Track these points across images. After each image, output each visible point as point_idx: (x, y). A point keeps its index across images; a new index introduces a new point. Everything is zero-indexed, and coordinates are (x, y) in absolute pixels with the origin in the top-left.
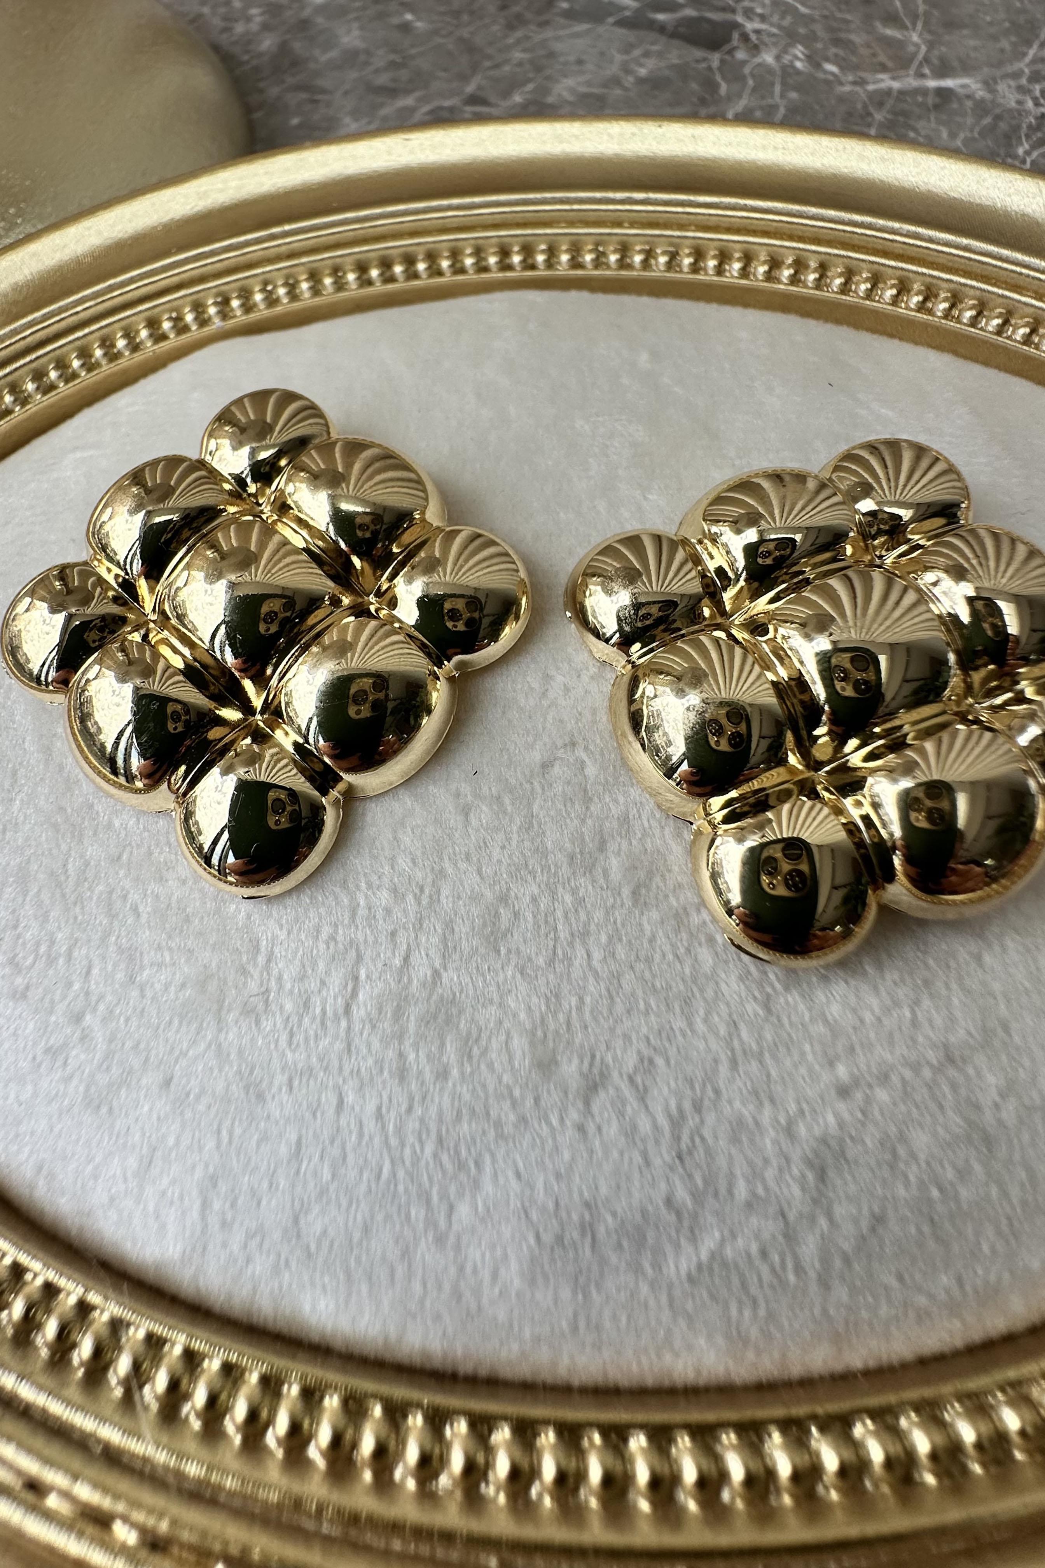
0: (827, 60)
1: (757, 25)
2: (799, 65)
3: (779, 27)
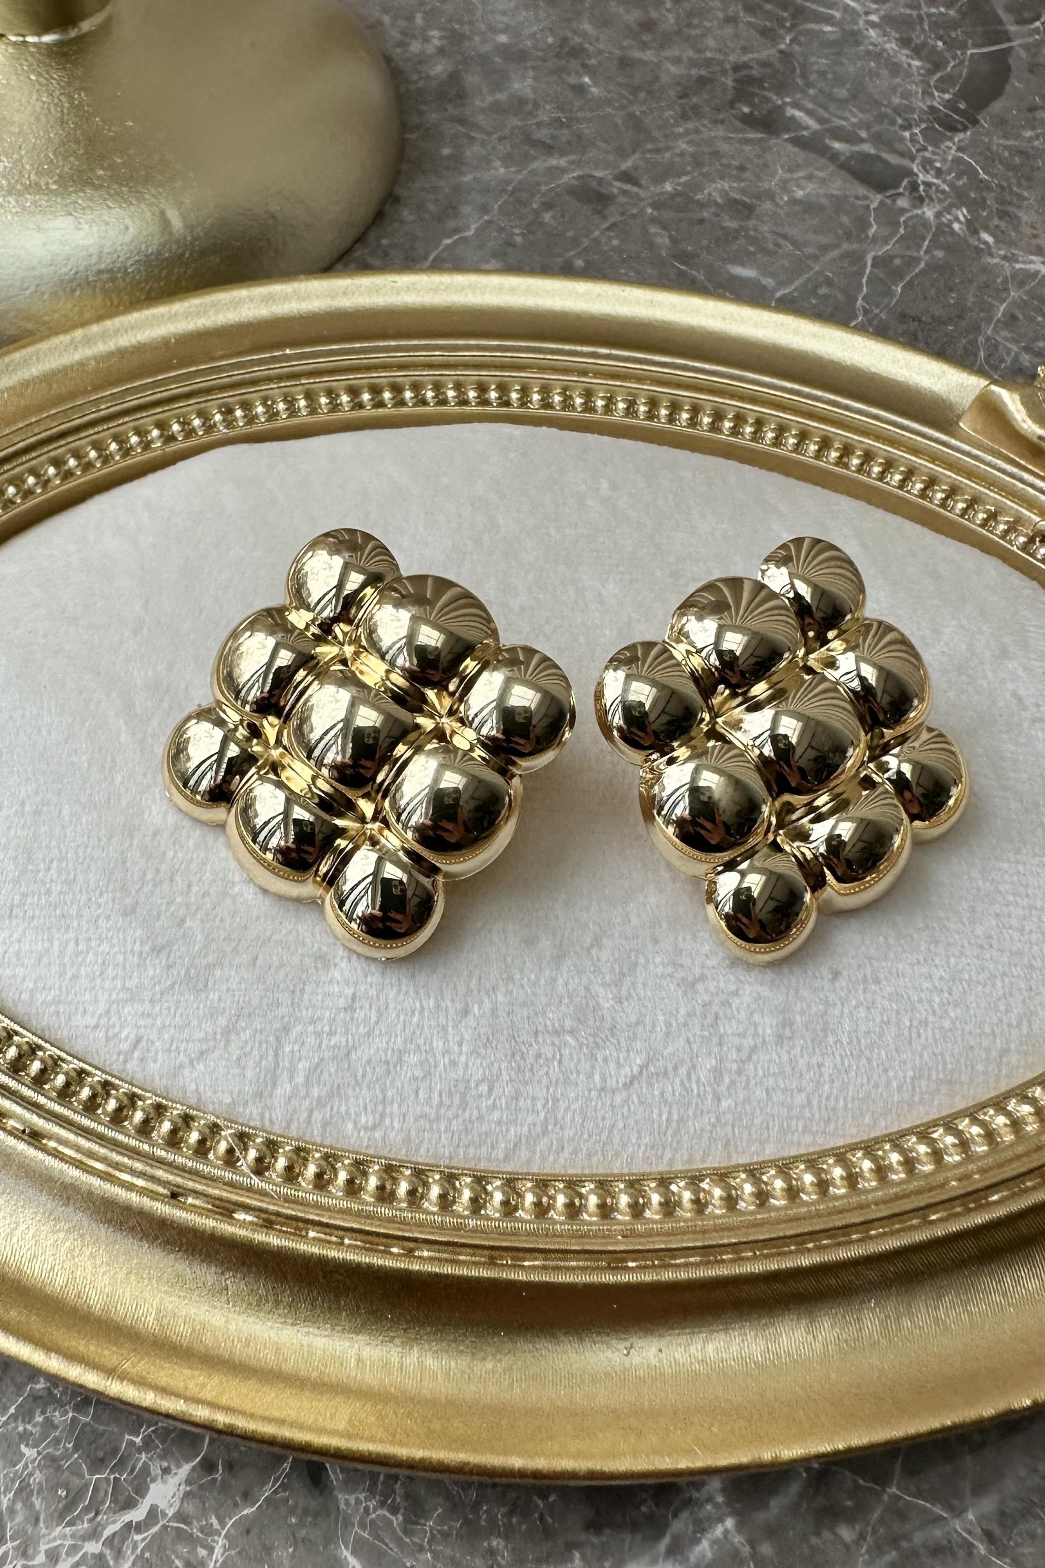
0: (987, 229)
1: (930, 178)
2: (956, 226)
3: (951, 185)
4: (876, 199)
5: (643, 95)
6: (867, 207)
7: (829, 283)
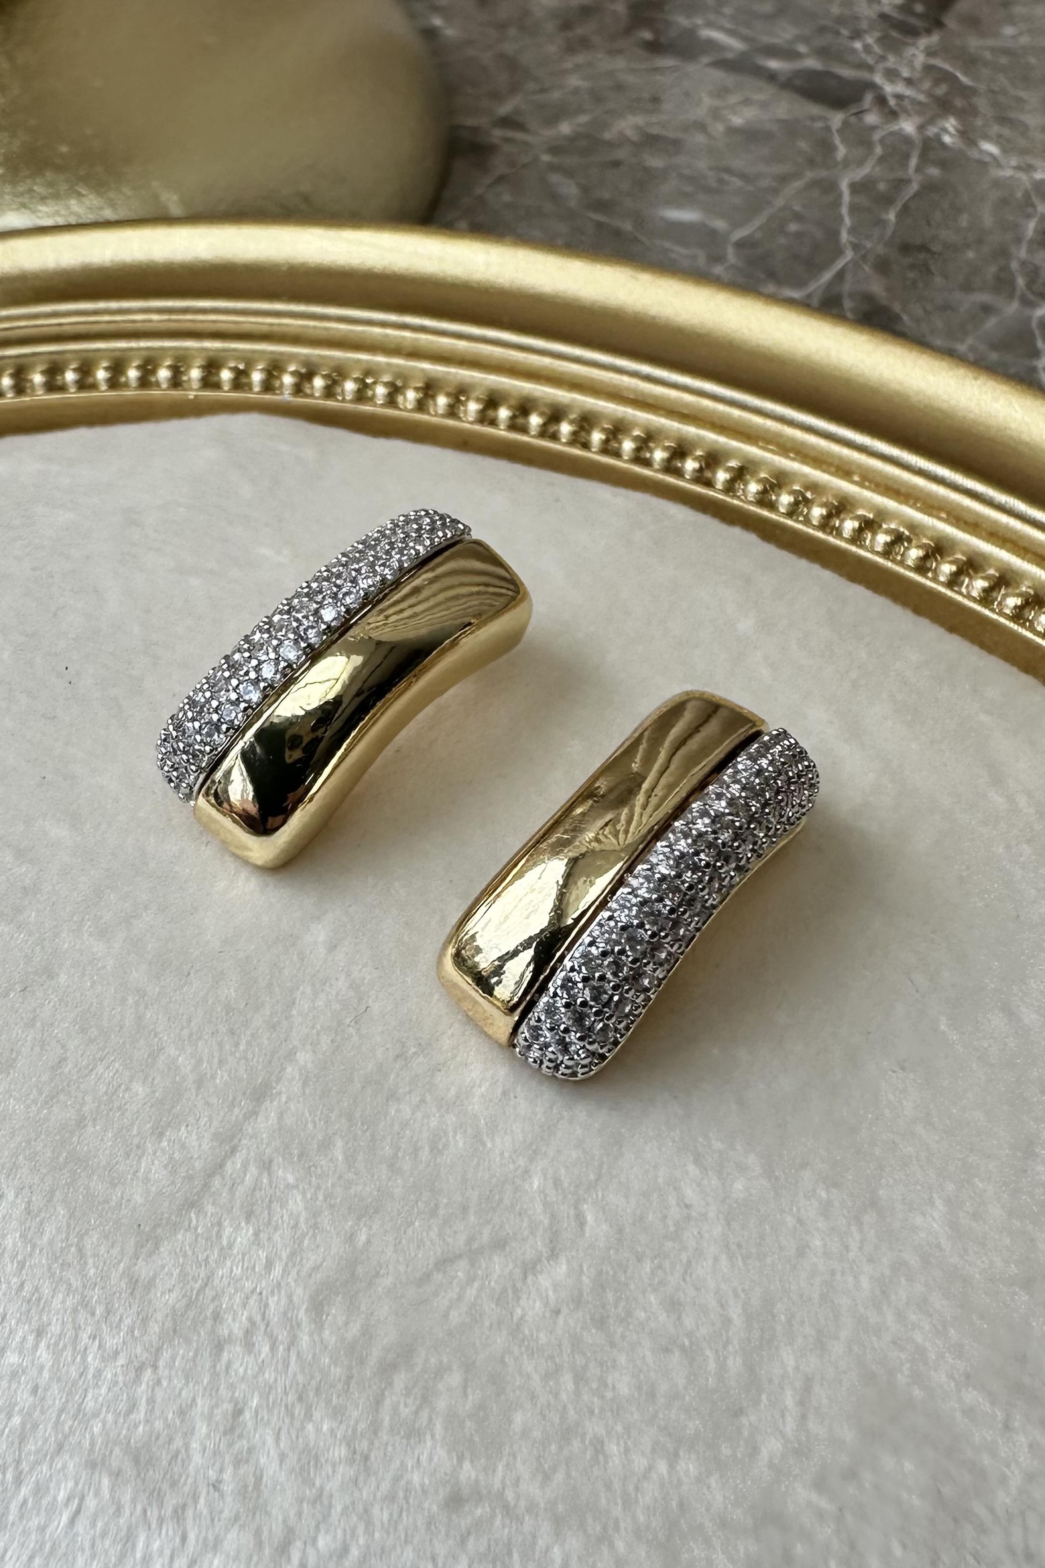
0: (987, 138)
1: (900, 88)
2: (947, 139)
3: (929, 94)
4: (837, 119)
5: (512, 32)
6: (828, 129)
7: (798, 217)
